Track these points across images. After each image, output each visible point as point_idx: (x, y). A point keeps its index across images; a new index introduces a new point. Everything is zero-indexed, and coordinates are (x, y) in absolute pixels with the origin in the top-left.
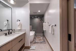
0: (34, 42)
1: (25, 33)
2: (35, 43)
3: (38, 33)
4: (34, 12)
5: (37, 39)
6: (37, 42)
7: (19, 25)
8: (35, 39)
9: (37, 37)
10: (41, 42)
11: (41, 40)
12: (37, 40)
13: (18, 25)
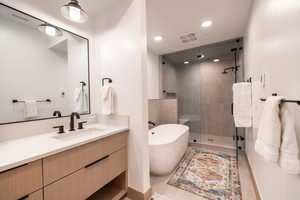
0: (176, 177)
1: (126, 132)
2: (178, 184)
3: (209, 133)
4: (182, 38)
5: (196, 165)
6: (190, 183)
7: (106, 99)
8: (184, 165)
9: (201, 155)
10: (215, 192)
11: (220, 178)
12: (194, 171)
13: (104, 96)
